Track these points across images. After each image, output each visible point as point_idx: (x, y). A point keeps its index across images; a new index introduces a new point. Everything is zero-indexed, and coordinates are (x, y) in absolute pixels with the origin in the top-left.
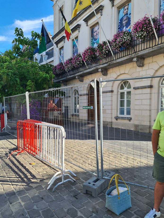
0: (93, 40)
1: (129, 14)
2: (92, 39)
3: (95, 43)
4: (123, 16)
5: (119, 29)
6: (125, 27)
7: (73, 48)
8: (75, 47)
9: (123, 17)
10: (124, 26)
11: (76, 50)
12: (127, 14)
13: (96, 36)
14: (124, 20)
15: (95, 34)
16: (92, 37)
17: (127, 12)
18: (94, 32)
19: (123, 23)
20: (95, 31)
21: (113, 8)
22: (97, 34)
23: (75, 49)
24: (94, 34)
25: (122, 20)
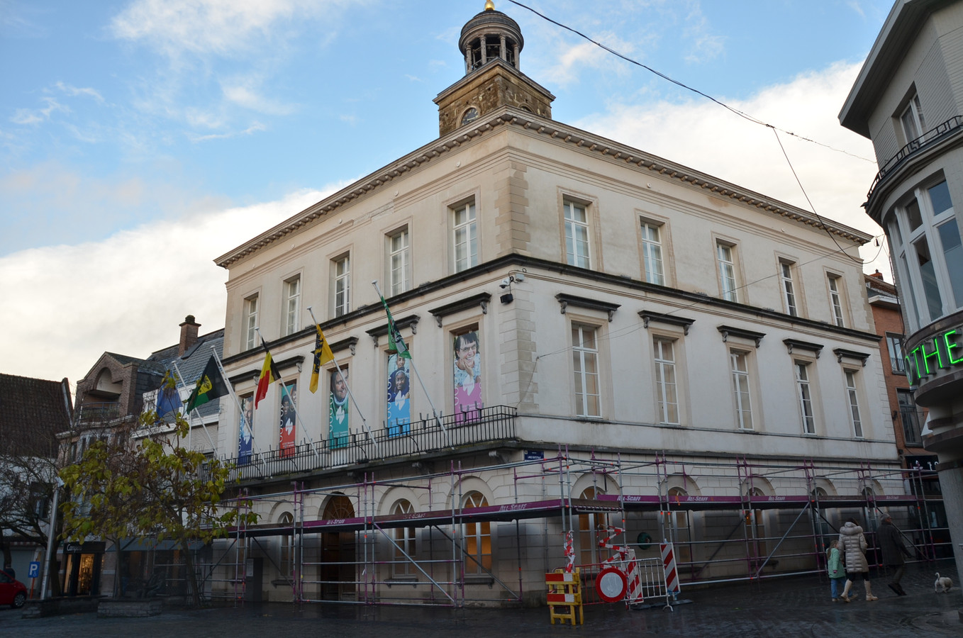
0: (335, 400)
1: (406, 369)
2: (332, 396)
3: (338, 407)
4: (396, 369)
5: (389, 391)
6: (400, 392)
7: (283, 403)
8: (286, 403)
9: (395, 372)
10: (399, 390)
11: (289, 410)
12: (402, 368)
13: (341, 391)
14: (399, 379)
15: (339, 386)
16: (332, 390)
17: (403, 364)
18: (338, 383)
19: (397, 383)
20: (338, 380)
21: (377, 349)
22: (343, 388)
23: (287, 407)
24: (337, 385)
25: (393, 375)
